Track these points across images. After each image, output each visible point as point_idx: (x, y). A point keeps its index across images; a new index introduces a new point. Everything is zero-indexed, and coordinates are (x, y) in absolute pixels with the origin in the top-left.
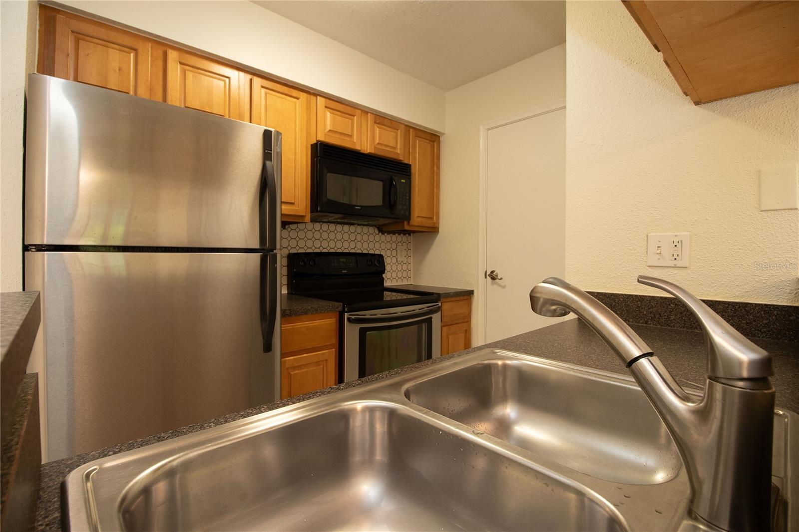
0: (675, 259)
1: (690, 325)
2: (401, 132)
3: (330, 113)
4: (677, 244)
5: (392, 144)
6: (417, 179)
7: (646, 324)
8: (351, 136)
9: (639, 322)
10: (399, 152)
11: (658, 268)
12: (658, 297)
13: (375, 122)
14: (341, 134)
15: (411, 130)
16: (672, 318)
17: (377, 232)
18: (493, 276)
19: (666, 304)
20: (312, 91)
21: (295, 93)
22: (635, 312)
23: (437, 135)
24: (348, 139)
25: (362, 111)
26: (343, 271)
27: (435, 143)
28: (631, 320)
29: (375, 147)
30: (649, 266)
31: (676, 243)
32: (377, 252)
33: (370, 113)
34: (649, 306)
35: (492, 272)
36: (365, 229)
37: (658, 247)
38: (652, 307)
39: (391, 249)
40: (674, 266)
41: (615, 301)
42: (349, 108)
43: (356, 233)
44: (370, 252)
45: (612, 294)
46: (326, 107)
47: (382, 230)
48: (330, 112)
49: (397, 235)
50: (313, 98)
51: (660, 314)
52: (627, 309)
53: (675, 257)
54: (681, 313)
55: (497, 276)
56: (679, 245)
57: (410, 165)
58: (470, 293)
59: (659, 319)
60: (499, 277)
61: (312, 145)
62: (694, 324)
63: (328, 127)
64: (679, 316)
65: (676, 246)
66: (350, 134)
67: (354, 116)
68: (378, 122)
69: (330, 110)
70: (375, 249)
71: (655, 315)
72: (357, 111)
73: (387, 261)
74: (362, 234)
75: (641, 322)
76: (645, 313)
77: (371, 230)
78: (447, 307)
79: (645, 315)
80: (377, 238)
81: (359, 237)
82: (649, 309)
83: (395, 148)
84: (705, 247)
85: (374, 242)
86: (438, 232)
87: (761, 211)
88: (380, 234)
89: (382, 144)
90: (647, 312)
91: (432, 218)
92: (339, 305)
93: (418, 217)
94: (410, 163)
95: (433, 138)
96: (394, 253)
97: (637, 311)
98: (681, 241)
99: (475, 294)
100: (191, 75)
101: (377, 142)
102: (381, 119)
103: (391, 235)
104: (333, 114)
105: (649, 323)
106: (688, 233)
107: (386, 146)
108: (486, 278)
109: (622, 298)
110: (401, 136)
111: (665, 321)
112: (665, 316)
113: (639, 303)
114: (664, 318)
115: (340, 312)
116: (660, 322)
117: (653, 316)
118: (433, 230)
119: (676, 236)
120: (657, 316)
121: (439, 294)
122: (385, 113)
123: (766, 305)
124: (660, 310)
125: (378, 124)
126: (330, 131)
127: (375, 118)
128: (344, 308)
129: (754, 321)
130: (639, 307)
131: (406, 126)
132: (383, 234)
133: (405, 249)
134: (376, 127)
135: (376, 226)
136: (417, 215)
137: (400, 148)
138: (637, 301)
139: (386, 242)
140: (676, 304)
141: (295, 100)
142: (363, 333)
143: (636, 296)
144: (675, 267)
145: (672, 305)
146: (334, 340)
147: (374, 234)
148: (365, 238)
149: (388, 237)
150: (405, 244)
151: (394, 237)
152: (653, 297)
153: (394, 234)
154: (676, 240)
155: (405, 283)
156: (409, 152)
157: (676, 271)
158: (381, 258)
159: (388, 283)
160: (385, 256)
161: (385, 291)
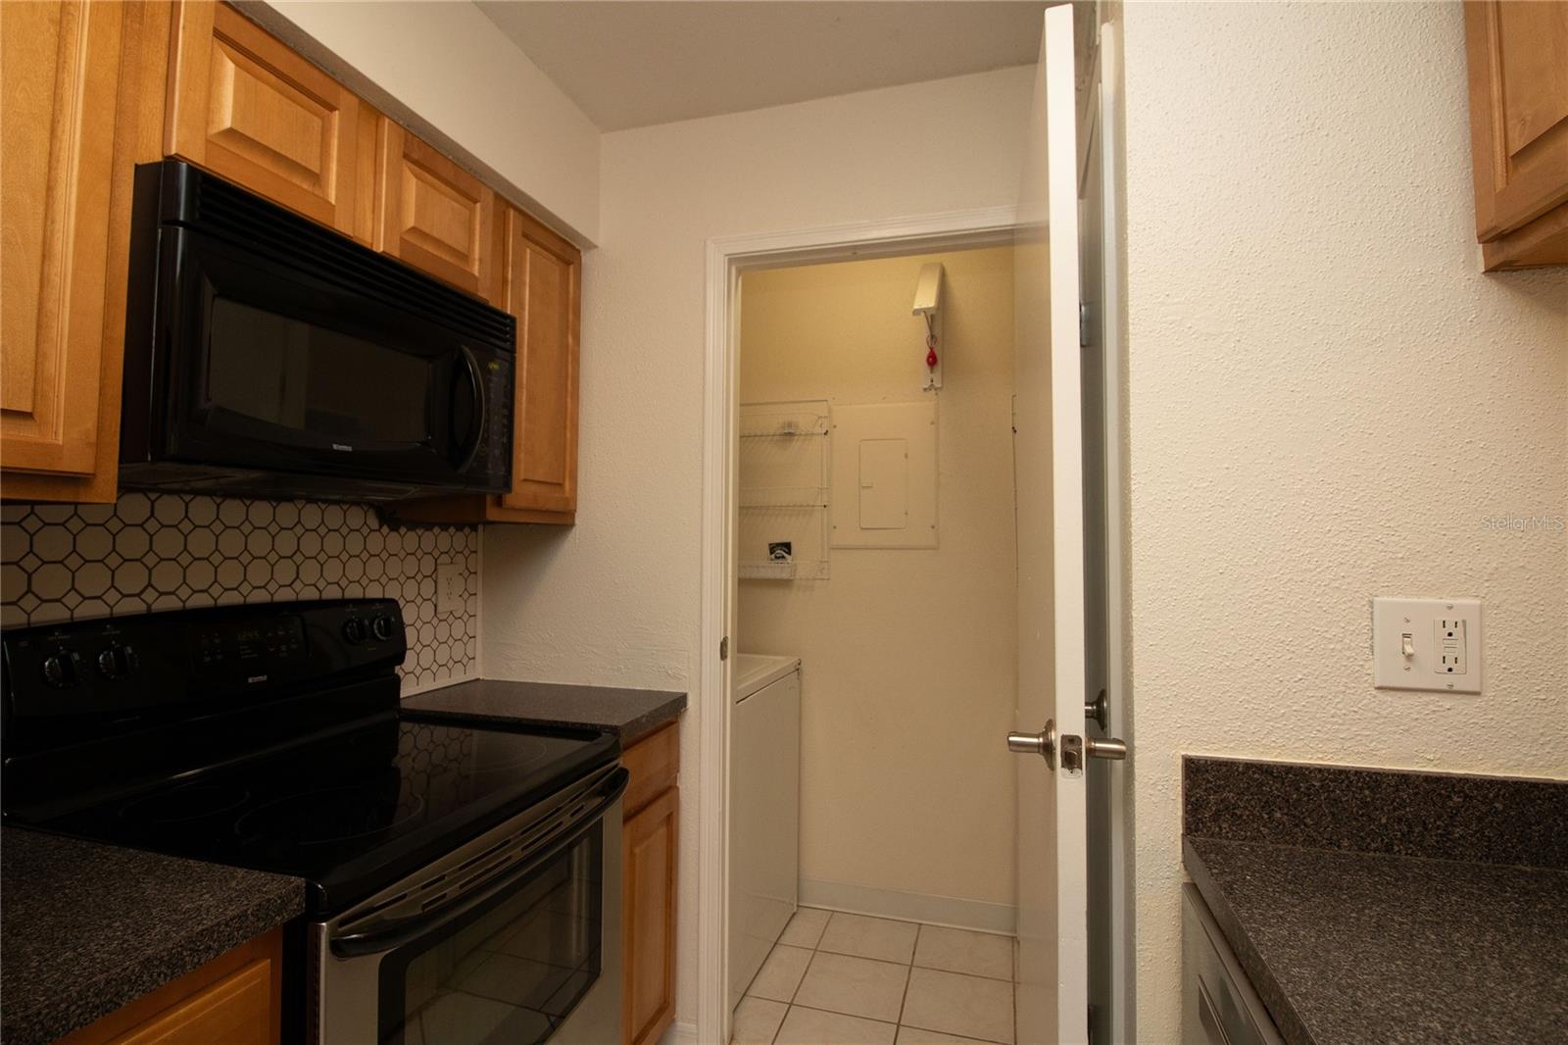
0: (1450, 670)
1: (1504, 851)
2: (483, 209)
3: (236, 64)
4: (1454, 631)
5: (457, 240)
6: (525, 366)
7: (1387, 851)
8: (317, 178)
9: (1367, 849)
11: (1399, 694)
13: (404, 156)
14: (275, 156)
15: (512, 212)
16: (1458, 832)
17: (374, 523)
19: (1440, 794)
22: (1355, 819)
23: (574, 243)
25: (362, 101)
26: (253, 679)
27: (572, 267)
28: (1345, 843)
29: (401, 238)
30: (1379, 688)
31: (1450, 628)
32: (374, 592)
33: (389, 118)
34: (1394, 801)
36: (334, 516)
37: (1406, 636)
38: (1403, 805)
39: (419, 577)
40: (1445, 688)
41: (1297, 789)
42: (316, 74)
43: (299, 530)
44: (349, 594)
45: (1289, 769)
46: (218, 34)
47: (391, 517)
48: (232, 60)
49: (436, 530)
51: (1424, 824)
52: (1334, 810)
53: (1450, 663)
54: (1480, 819)
56: (1458, 633)
57: (511, 318)
58: (678, 703)
59: (1423, 836)
61: (139, 168)
62: (1513, 847)
63: (225, 119)
64: (1474, 827)
65: (1450, 634)
66: (314, 169)
67: (332, 109)
68: (415, 156)
69: (235, 54)
70: (365, 582)
71: (1410, 826)
72: (345, 95)
73: (408, 615)
74: (323, 530)
75: (1373, 845)
76: (1384, 821)
77: (356, 517)
79: (1385, 826)
80: (375, 542)
81: (310, 544)
82: (1395, 809)
83: (465, 257)
84: (1519, 640)
85: (365, 556)
86: (573, 525)
88: (385, 529)
89: (425, 236)
90: (1388, 819)
91: (560, 485)
93: (525, 480)
94: (510, 312)
95: (563, 251)
96: (427, 588)
97: (1362, 816)
98: (1464, 622)
99: (691, 703)
101: (411, 224)
102: (425, 150)
103: (420, 532)
104: (246, 70)
105: (1396, 848)
106: (1477, 602)
107: (438, 243)
108: (726, 658)
109: (1321, 781)
110: (483, 223)
111: (1437, 842)
112: (1438, 828)
113: (1367, 792)
114: (1436, 835)
116: (1425, 844)
117: (1405, 829)
118: (556, 522)
119: (1450, 608)
120: (1418, 829)
124: (1423, 813)
125: (416, 163)
126: (231, 133)
127: (406, 140)
128: (311, 896)
130: (1366, 804)
131: (498, 196)
132: (392, 530)
133: (461, 574)
134: (404, 165)
135: (371, 505)
136: (523, 477)
137: (481, 260)
138: (1361, 789)
139: (402, 554)
140: (1466, 796)
143: (1358, 773)
144: (1450, 691)
145: (1456, 799)
147: (365, 530)
148: (333, 543)
149: (411, 539)
150: (460, 558)
151: (428, 538)
152: (1404, 779)
153: (429, 527)
154: (1450, 619)
155: (459, 677)
156: (505, 281)
157: (1447, 702)
158: (391, 607)
159: (407, 690)
160: (401, 603)
161: (405, 726)
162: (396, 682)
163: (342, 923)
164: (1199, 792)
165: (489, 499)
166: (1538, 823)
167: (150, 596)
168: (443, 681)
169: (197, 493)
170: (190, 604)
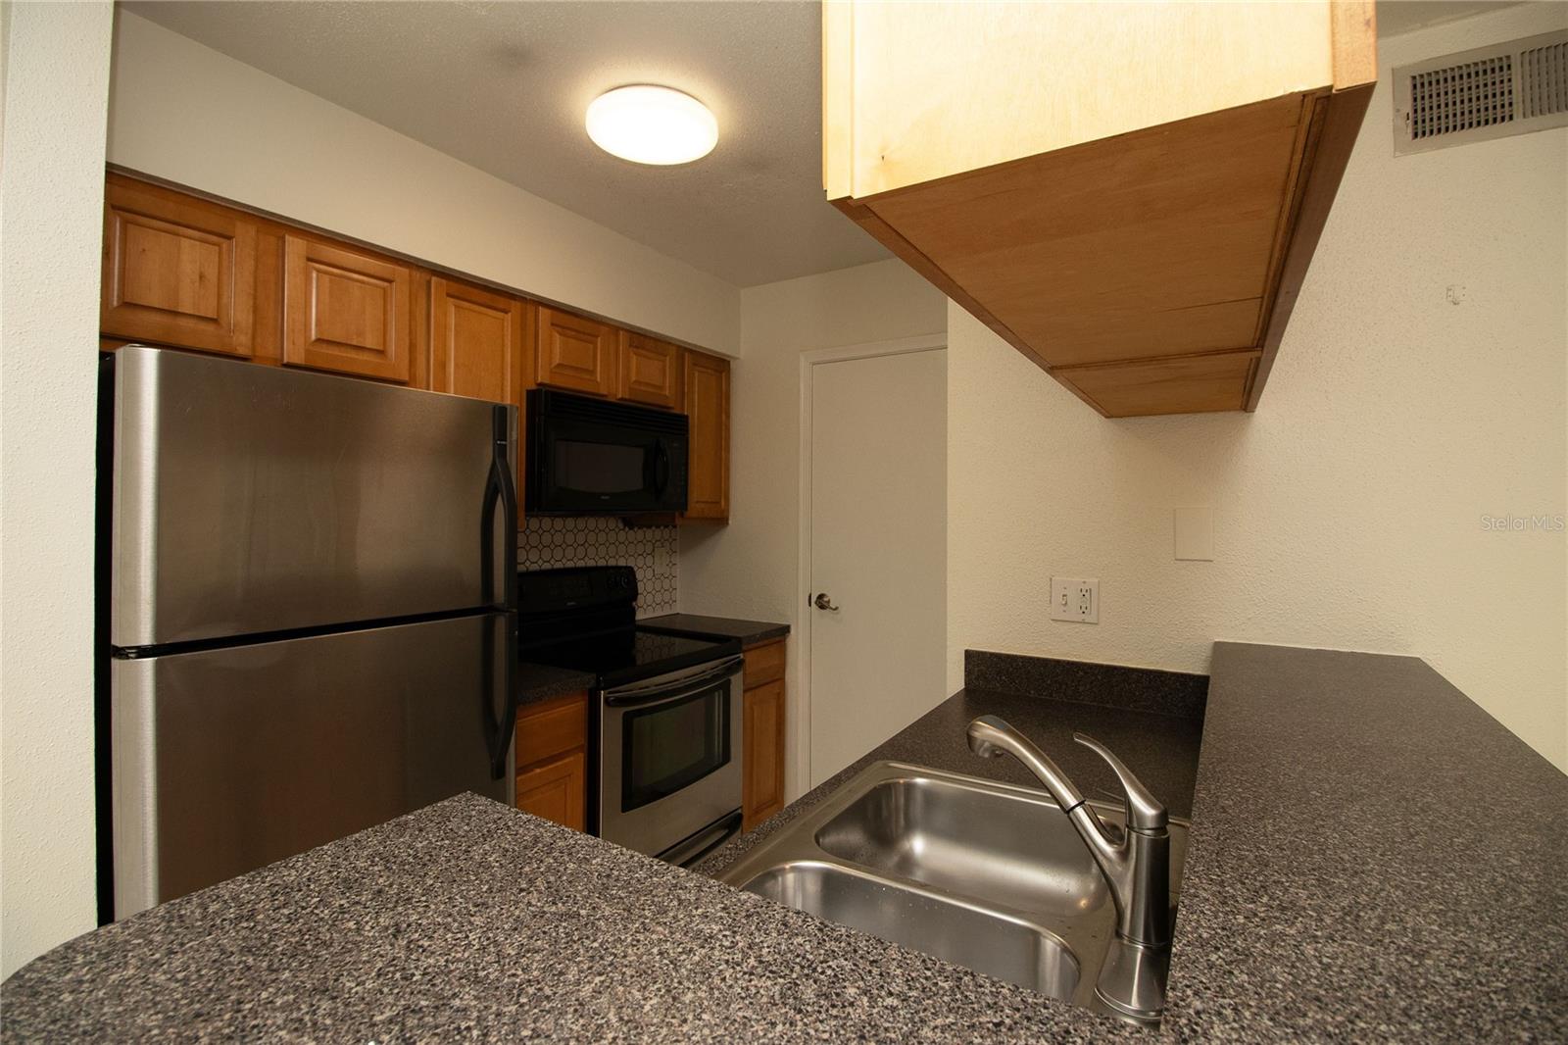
0: (1084, 612)
2: (670, 359)
3: (560, 334)
4: (1086, 593)
5: (657, 380)
6: (696, 438)
7: (1050, 696)
8: (592, 372)
9: (1041, 694)
10: (667, 393)
11: (1060, 623)
12: (1064, 661)
13: (630, 346)
14: (577, 369)
15: (687, 355)
16: (1081, 690)
17: (621, 526)
18: (822, 603)
19: (1073, 670)
20: (528, 297)
21: (501, 302)
22: (1036, 680)
23: (725, 360)
24: (588, 377)
25: (611, 327)
26: (569, 604)
27: (723, 373)
29: (630, 388)
30: (1051, 619)
31: (1084, 592)
32: (622, 563)
34: (1053, 672)
35: (821, 597)
36: (602, 523)
37: (1064, 596)
38: (1057, 674)
39: (645, 554)
40: (1081, 621)
41: (1012, 665)
43: (586, 531)
44: (610, 564)
45: (1008, 656)
46: (552, 325)
47: (629, 524)
48: (558, 332)
49: (653, 528)
50: (530, 309)
51: (1067, 684)
52: (1027, 675)
53: (1083, 609)
54: (1091, 683)
55: (829, 602)
56: (1087, 595)
57: (687, 417)
58: (785, 630)
59: (1066, 690)
60: (832, 605)
61: (528, 392)
63: (557, 360)
64: (1088, 686)
65: (1084, 595)
66: (591, 368)
67: (597, 337)
68: (635, 345)
69: (560, 329)
70: (618, 557)
71: (1060, 685)
73: (639, 575)
74: (597, 531)
75: (1044, 693)
76: (1049, 682)
77: (612, 523)
78: (753, 659)
79: (1049, 684)
80: (622, 536)
81: (592, 538)
82: (1053, 677)
83: (662, 388)
84: (1115, 600)
85: (617, 543)
86: (728, 525)
87: (1177, 560)
88: (627, 529)
89: (641, 383)
90: (1051, 680)
91: (719, 503)
92: (590, 679)
93: (697, 502)
94: (686, 413)
95: (719, 366)
96: (649, 563)
97: (1039, 679)
98: (1090, 590)
99: (793, 631)
100: (327, 279)
101: (634, 379)
102: (640, 339)
103: (645, 530)
104: (565, 335)
105: (1054, 695)
106: (1097, 580)
107: (647, 384)
108: (810, 605)
109: (1021, 662)
110: (670, 367)
111: (1072, 693)
112: (1072, 686)
113: (1041, 668)
114: (1072, 690)
115: (590, 690)
118: (719, 520)
119: (1084, 582)
120: (1064, 687)
121: (739, 640)
122: (646, 330)
123: (1182, 675)
124: (1066, 678)
125: (637, 347)
126: (559, 365)
127: (631, 339)
128: (598, 682)
129: (1170, 694)
130: (1041, 673)
131: (679, 347)
132: (630, 529)
133: (667, 553)
134: (632, 354)
135: (619, 517)
136: (695, 500)
137: (669, 386)
138: (1039, 666)
139: (636, 542)
140: (1085, 672)
141: (500, 315)
142: (628, 719)
143: (1038, 659)
144: (1083, 622)
145: (1080, 673)
146: (582, 741)
147: (617, 530)
148: (602, 538)
149: (640, 534)
150: (667, 544)
151: (649, 533)
152: (1058, 662)
153: (650, 527)
154: (1084, 588)
155: (667, 611)
156: (683, 393)
157: (1084, 628)
158: (630, 572)
159: (640, 616)
160: (635, 569)
161: (639, 635)
162: (633, 612)
163: (609, 693)
164: (971, 667)
165: (677, 514)
166: (1117, 686)
167: (528, 564)
168: (659, 613)
169: (556, 517)
170: (543, 567)
